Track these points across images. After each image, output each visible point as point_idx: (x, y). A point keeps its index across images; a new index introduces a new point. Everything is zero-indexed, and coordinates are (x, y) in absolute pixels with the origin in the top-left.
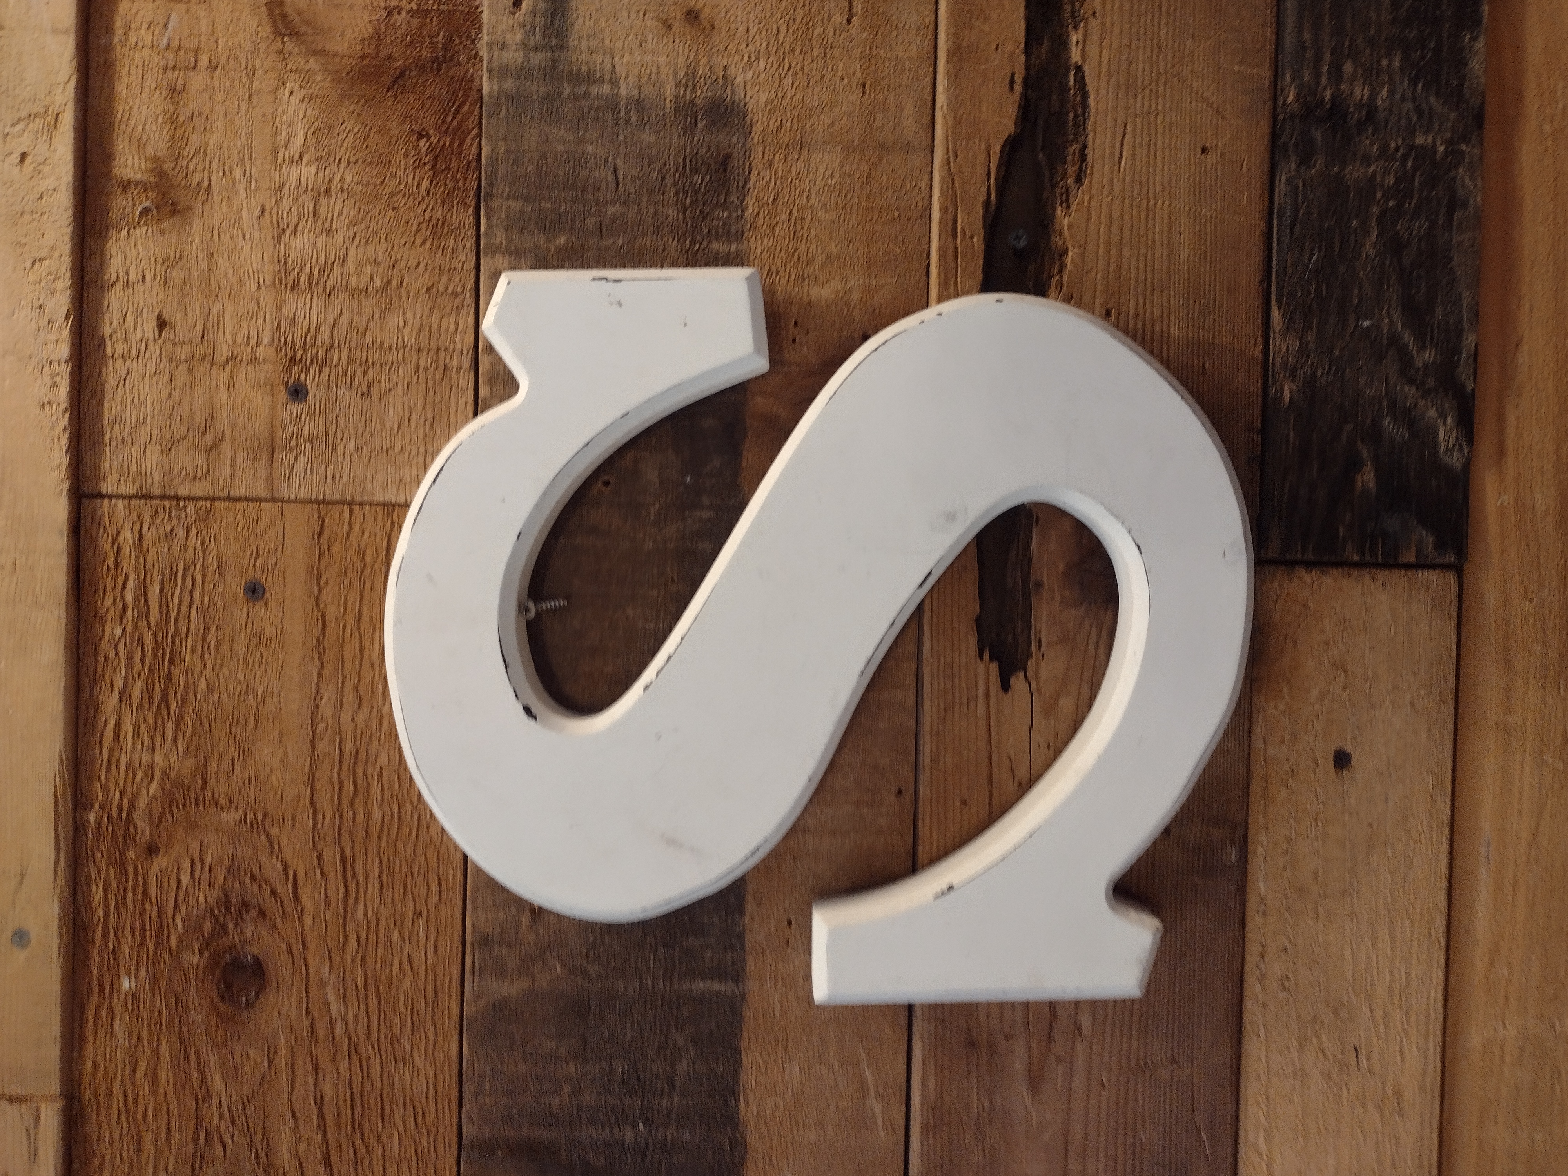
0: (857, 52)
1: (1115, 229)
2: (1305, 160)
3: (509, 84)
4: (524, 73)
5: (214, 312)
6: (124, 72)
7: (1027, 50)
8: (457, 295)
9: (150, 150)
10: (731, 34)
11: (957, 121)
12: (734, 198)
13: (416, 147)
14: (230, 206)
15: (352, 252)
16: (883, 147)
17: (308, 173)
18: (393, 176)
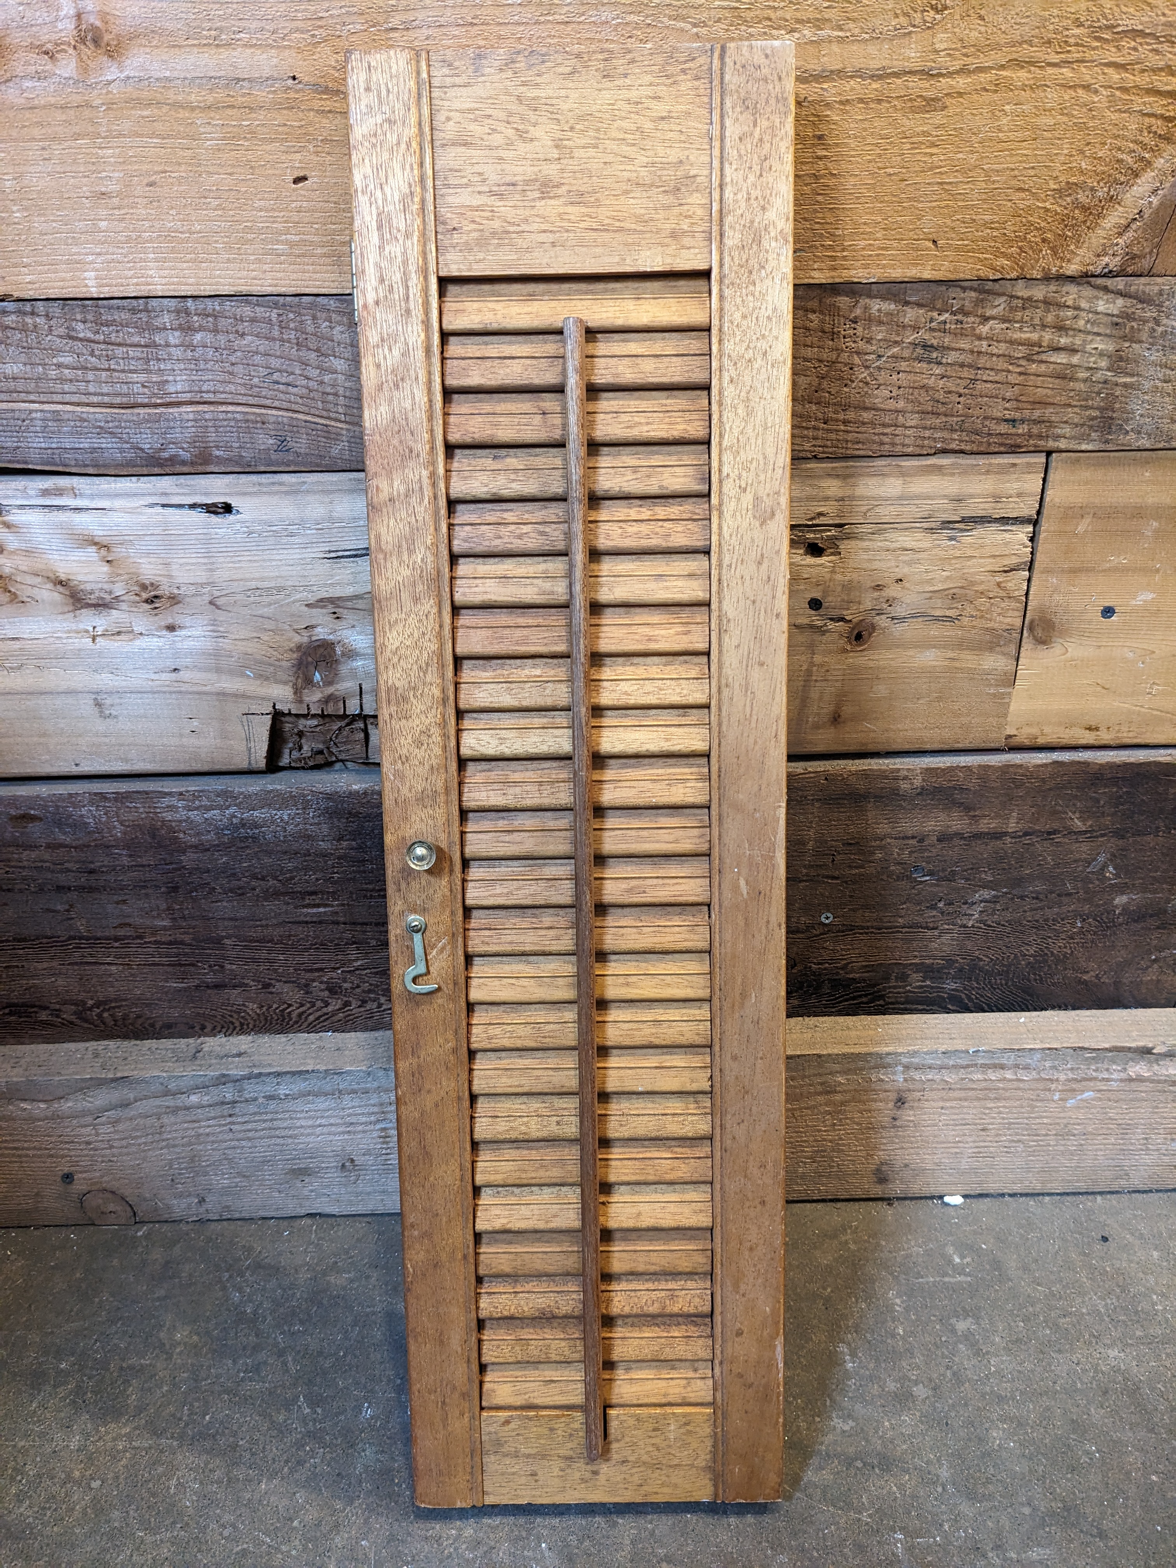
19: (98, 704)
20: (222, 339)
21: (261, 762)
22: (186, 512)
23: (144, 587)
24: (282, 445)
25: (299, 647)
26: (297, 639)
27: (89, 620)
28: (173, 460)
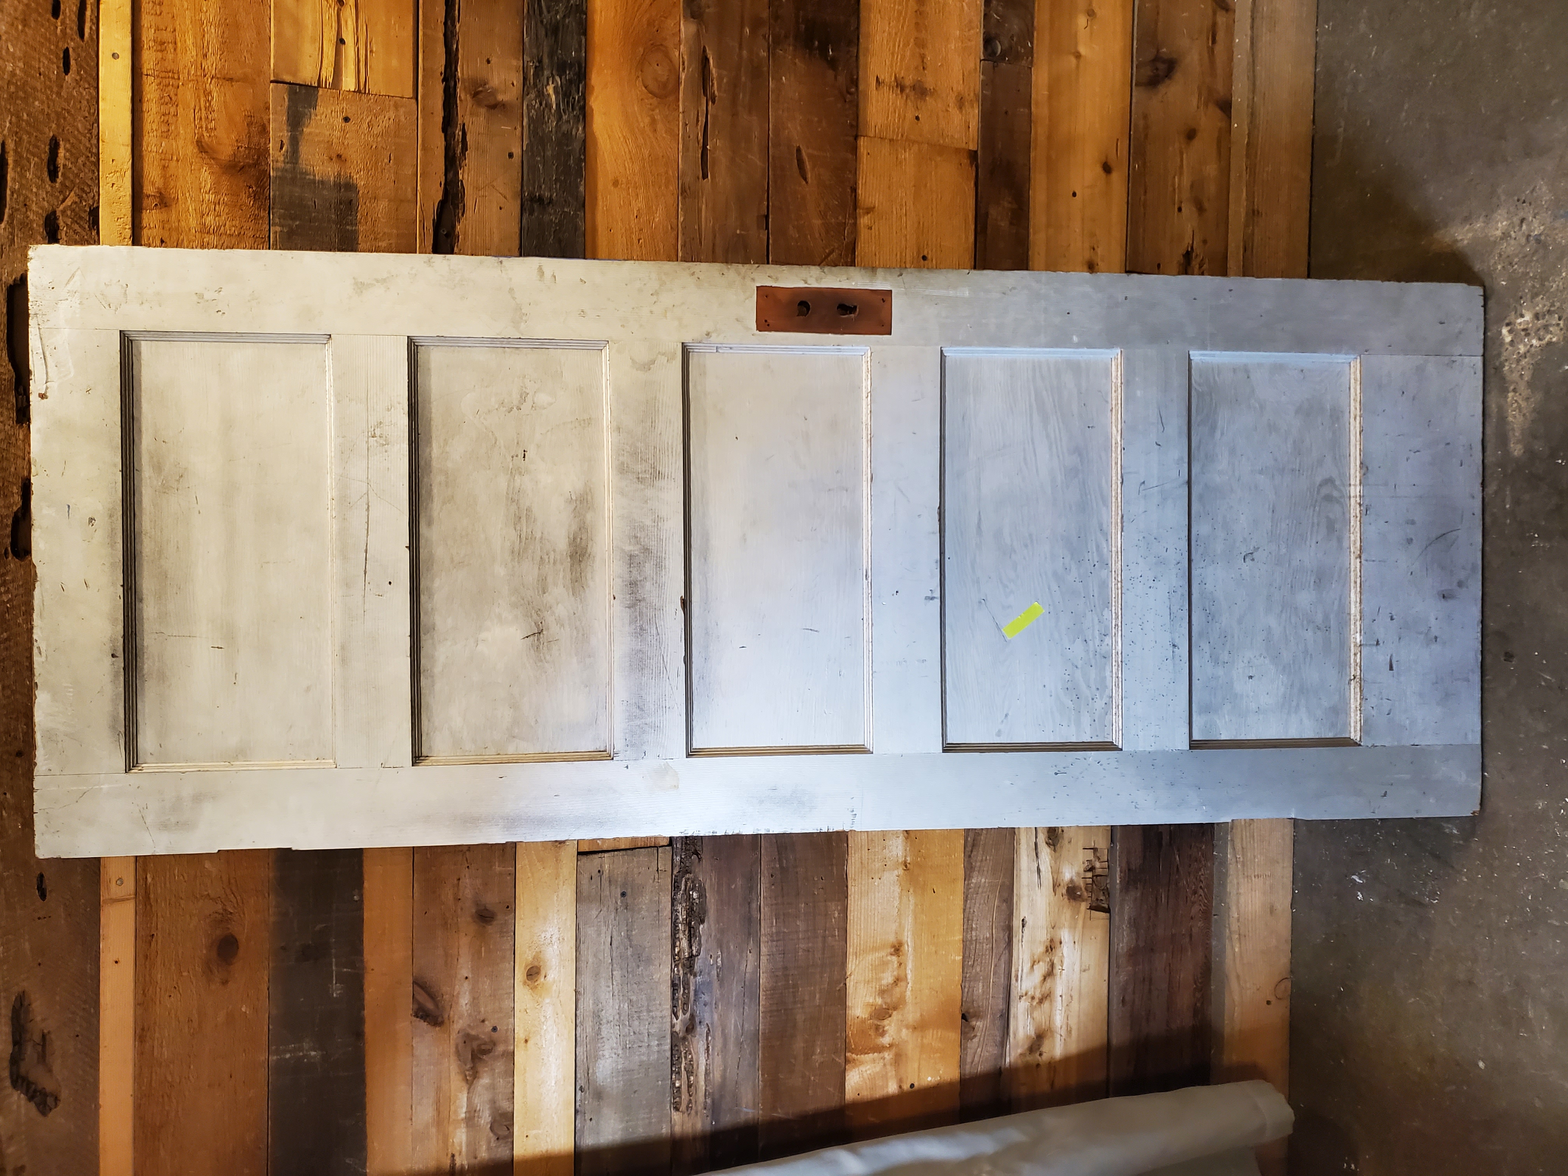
0: (392, 171)
1: (474, 230)
2: (531, 214)
3: (279, 174)
4: (284, 170)
5: (180, 239)
6: (147, 160)
7: (446, 175)
8: (262, 238)
9: (156, 186)
10: (352, 163)
11: (424, 195)
12: (353, 213)
13: (249, 191)
14: (185, 205)
15: (227, 223)
16: (402, 201)
17: (212, 197)
18: (241, 199)
19: (1084, 971)
20: (975, 919)
21: (1108, 914)
22: (1024, 934)
23: (1047, 951)
24: (1005, 901)
25: (1069, 899)
26: (1066, 899)
27: (1057, 971)
28: (1009, 938)
